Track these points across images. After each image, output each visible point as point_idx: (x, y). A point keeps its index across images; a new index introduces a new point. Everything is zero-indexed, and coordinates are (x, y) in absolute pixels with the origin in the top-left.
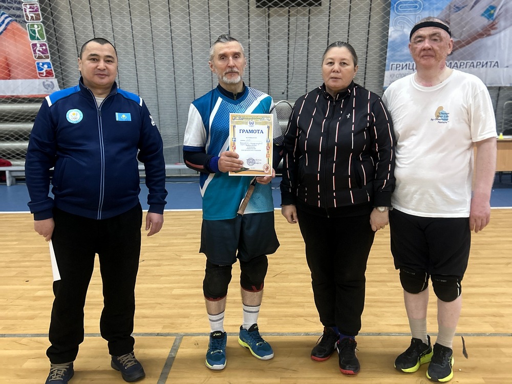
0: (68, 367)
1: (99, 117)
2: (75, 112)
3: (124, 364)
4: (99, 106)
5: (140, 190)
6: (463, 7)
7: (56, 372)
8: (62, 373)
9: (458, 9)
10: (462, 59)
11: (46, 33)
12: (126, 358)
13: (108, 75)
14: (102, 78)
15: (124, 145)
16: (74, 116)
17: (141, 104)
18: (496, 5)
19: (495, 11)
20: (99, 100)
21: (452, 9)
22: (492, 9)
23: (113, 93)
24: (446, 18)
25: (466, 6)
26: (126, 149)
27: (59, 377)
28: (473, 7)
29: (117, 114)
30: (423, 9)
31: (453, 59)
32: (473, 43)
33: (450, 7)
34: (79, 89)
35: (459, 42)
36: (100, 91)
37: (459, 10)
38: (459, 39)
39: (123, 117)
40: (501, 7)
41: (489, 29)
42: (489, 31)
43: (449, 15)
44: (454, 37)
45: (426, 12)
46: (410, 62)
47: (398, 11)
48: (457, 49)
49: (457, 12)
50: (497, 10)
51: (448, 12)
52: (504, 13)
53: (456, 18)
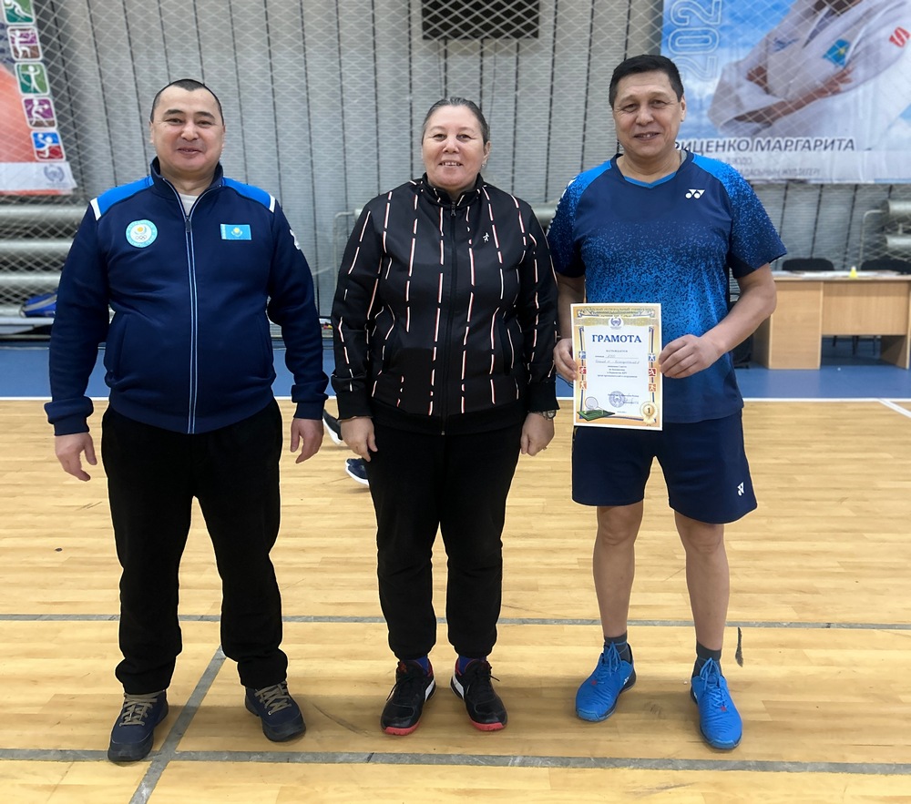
0: (154, 701)
1: (189, 234)
2: (143, 226)
3: (267, 705)
4: (188, 210)
7: (132, 709)
8: (143, 712)
9: (781, 44)
10: (789, 134)
11: (50, 81)
12: (271, 693)
14: (190, 157)
16: (141, 233)
17: (272, 208)
18: (848, 40)
19: (847, 49)
20: (189, 201)
21: (771, 45)
22: (841, 46)
23: (215, 184)
24: (760, 62)
27: (137, 719)
28: (808, 42)
29: (223, 226)
30: (719, 45)
31: (773, 135)
32: (808, 106)
33: (767, 43)
34: (151, 183)
35: (782, 104)
36: (188, 185)
37: (783, 48)
38: (782, 100)
39: (235, 232)
40: (858, 44)
41: (837, 82)
42: (836, 85)
43: (766, 57)
44: (774, 95)
45: (725, 51)
46: (696, 140)
47: (675, 48)
48: (779, 116)
49: (778, 50)
50: (852, 49)
51: (763, 51)
52: (863, 53)
53: (775, 62)
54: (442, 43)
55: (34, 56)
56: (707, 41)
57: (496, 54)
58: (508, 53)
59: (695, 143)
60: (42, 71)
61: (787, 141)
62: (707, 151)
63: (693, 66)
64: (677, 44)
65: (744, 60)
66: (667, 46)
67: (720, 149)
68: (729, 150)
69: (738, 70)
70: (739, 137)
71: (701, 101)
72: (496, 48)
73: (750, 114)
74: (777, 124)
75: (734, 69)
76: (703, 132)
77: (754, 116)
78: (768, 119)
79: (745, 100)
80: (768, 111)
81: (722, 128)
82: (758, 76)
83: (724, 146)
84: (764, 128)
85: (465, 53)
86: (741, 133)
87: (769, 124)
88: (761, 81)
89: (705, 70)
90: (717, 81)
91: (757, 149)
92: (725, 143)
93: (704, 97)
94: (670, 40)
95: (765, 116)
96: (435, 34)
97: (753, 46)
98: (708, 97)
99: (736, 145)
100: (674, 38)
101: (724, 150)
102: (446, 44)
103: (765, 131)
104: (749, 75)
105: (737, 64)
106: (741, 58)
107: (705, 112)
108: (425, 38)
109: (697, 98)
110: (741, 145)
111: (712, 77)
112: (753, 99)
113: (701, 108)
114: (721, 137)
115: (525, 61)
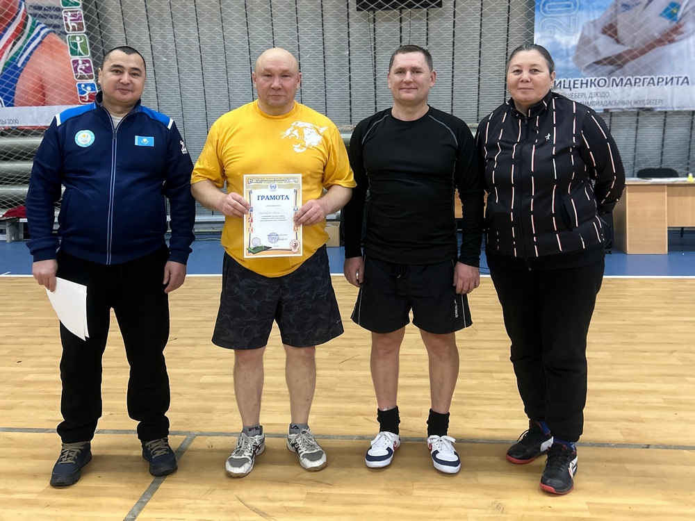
0: (82, 448)
1: (115, 140)
2: (86, 134)
3: (152, 452)
4: (116, 125)
6: (633, 6)
7: (66, 454)
8: (74, 455)
9: (627, 7)
10: (637, 73)
11: (90, 47)
12: (157, 444)
13: (133, 91)
14: (125, 94)
16: (85, 138)
17: (169, 127)
18: (679, 3)
19: (678, 11)
20: (117, 120)
21: (619, 8)
22: (674, 7)
23: (134, 111)
24: (611, 20)
27: (71, 459)
28: (647, 5)
29: (136, 137)
31: (624, 74)
33: (616, 6)
34: (95, 107)
35: (630, 51)
37: (629, 9)
38: (630, 48)
39: (144, 141)
40: (687, 5)
41: (671, 33)
42: (671, 36)
43: (615, 16)
44: (623, 44)
45: (584, 13)
46: (565, 79)
47: (545, 12)
48: (627, 61)
49: (624, 11)
50: (682, 9)
51: (613, 11)
52: (691, 12)
53: (623, 20)
55: (80, 29)
57: (411, 20)
60: (85, 40)
62: (574, 87)
63: (560, 25)
64: (546, 8)
65: (599, 19)
66: (539, 11)
67: (584, 86)
68: (591, 86)
69: (595, 26)
70: (598, 76)
71: (567, 50)
72: (411, 15)
73: (605, 59)
74: (627, 66)
75: (592, 25)
76: (570, 73)
77: (608, 60)
78: (619, 62)
79: (601, 49)
80: (619, 56)
81: (584, 70)
82: (611, 30)
83: (587, 84)
84: (617, 69)
85: (388, 20)
86: (598, 74)
87: (620, 67)
88: (613, 35)
89: (569, 26)
90: (578, 36)
91: (612, 86)
92: (587, 81)
93: (570, 47)
94: (541, 6)
95: (617, 60)
96: (364, 6)
99: (596, 83)
100: (544, 5)
101: (587, 87)
102: (374, 12)
103: (617, 72)
104: (603, 30)
105: (594, 22)
106: (597, 18)
108: (358, 9)
109: (564, 48)
110: (603, 84)
111: (575, 32)
112: (607, 48)
113: (568, 55)
115: (432, 24)
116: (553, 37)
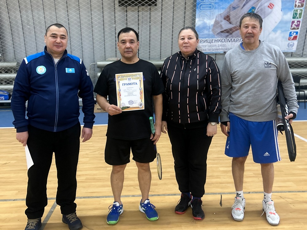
0: (38, 221)
1: (56, 70)
2: (42, 68)
3: (70, 220)
4: (56, 63)
5: (79, 114)
6: (237, 8)
7: (31, 224)
8: (34, 225)
9: (234, 8)
10: (237, 37)
12: (72, 216)
13: (62, 46)
14: (59, 48)
15: (70, 87)
16: (41, 70)
17: (81, 63)
18: (255, 7)
19: (255, 10)
20: (56, 60)
21: (231, 8)
22: (253, 9)
23: (64, 56)
24: (228, 14)
25: (238, 7)
26: (71, 90)
27: (33, 227)
29: (66, 68)
30: (215, 8)
31: (232, 37)
33: (230, 8)
34: (44, 54)
35: (235, 27)
36: (56, 55)
37: (235, 9)
38: (235, 26)
39: (70, 70)
40: (258, 8)
43: (230, 12)
44: (232, 24)
45: (217, 10)
46: (208, 39)
47: (201, 10)
48: (234, 31)
49: (233, 10)
50: (256, 10)
51: (229, 10)
52: (260, 11)
53: (232, 14)
54: (125, 8)
56: (211, 7)
57: (143, 11)
58: (147, 11)
59: (208, 40)
61: (237, 39)
62: (212, 42)
63: (207, 15)
64: (201, 8)
65: (222, 13)
66: (198, 9)
67: (216, 42)
68: (219, 42)
69: (221, 16)
70: (222, 38)
71: (209, 26)
72: (143, 9)
73: (225, 30)
74: (234, 34)
75: (220, 16)
76: (210, 36)
77: (226, 31)
78: (231, 32)
79: (223, 26)
80: (231, 29)
81: (216, 35)
82: (227, 18)
83: (217, 41)
84: (230, 35)
85: (133, 11)
86: (223, 37)
87: (231, 34)
88: (228, 20)
89: (210, 16)
90: (214, 20)
91: (228, 42)
92: (217, 40)
93: (210, 25)
94: (199, 7)
95: (230, 31)
96: (123, 5)
97: (226, 9)
98: (212, 25)
99: (221, 40)
100: (200, 6)
101: (217, 42)
102: (126, 8)
103: (230, 36)
104: (224, 18)
105: (221, 14)
106: (222, 12)
107: (211, 30)
108: (119, 6)
109: (208, 25)
110: (223, 40)
111: (213, 19)
112: (226, 26)
113: (210, 28)
114: (216, 38)
115: (152, 14)
116: (203, 21)
